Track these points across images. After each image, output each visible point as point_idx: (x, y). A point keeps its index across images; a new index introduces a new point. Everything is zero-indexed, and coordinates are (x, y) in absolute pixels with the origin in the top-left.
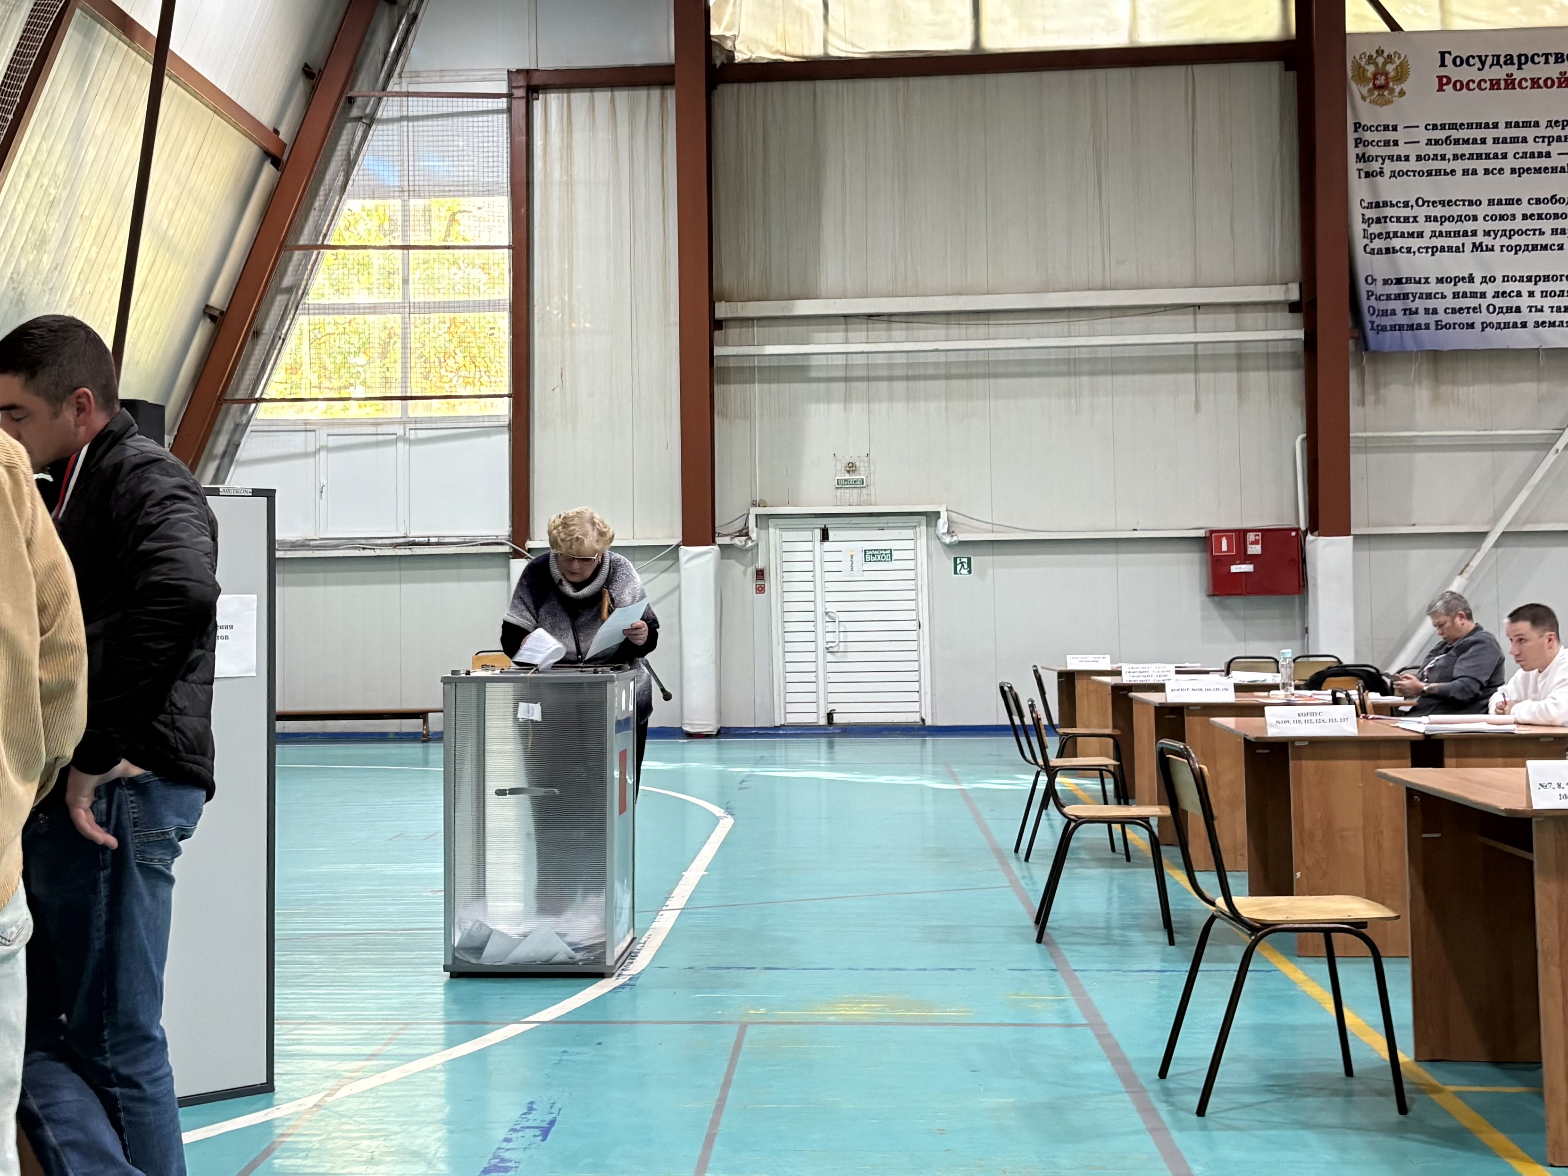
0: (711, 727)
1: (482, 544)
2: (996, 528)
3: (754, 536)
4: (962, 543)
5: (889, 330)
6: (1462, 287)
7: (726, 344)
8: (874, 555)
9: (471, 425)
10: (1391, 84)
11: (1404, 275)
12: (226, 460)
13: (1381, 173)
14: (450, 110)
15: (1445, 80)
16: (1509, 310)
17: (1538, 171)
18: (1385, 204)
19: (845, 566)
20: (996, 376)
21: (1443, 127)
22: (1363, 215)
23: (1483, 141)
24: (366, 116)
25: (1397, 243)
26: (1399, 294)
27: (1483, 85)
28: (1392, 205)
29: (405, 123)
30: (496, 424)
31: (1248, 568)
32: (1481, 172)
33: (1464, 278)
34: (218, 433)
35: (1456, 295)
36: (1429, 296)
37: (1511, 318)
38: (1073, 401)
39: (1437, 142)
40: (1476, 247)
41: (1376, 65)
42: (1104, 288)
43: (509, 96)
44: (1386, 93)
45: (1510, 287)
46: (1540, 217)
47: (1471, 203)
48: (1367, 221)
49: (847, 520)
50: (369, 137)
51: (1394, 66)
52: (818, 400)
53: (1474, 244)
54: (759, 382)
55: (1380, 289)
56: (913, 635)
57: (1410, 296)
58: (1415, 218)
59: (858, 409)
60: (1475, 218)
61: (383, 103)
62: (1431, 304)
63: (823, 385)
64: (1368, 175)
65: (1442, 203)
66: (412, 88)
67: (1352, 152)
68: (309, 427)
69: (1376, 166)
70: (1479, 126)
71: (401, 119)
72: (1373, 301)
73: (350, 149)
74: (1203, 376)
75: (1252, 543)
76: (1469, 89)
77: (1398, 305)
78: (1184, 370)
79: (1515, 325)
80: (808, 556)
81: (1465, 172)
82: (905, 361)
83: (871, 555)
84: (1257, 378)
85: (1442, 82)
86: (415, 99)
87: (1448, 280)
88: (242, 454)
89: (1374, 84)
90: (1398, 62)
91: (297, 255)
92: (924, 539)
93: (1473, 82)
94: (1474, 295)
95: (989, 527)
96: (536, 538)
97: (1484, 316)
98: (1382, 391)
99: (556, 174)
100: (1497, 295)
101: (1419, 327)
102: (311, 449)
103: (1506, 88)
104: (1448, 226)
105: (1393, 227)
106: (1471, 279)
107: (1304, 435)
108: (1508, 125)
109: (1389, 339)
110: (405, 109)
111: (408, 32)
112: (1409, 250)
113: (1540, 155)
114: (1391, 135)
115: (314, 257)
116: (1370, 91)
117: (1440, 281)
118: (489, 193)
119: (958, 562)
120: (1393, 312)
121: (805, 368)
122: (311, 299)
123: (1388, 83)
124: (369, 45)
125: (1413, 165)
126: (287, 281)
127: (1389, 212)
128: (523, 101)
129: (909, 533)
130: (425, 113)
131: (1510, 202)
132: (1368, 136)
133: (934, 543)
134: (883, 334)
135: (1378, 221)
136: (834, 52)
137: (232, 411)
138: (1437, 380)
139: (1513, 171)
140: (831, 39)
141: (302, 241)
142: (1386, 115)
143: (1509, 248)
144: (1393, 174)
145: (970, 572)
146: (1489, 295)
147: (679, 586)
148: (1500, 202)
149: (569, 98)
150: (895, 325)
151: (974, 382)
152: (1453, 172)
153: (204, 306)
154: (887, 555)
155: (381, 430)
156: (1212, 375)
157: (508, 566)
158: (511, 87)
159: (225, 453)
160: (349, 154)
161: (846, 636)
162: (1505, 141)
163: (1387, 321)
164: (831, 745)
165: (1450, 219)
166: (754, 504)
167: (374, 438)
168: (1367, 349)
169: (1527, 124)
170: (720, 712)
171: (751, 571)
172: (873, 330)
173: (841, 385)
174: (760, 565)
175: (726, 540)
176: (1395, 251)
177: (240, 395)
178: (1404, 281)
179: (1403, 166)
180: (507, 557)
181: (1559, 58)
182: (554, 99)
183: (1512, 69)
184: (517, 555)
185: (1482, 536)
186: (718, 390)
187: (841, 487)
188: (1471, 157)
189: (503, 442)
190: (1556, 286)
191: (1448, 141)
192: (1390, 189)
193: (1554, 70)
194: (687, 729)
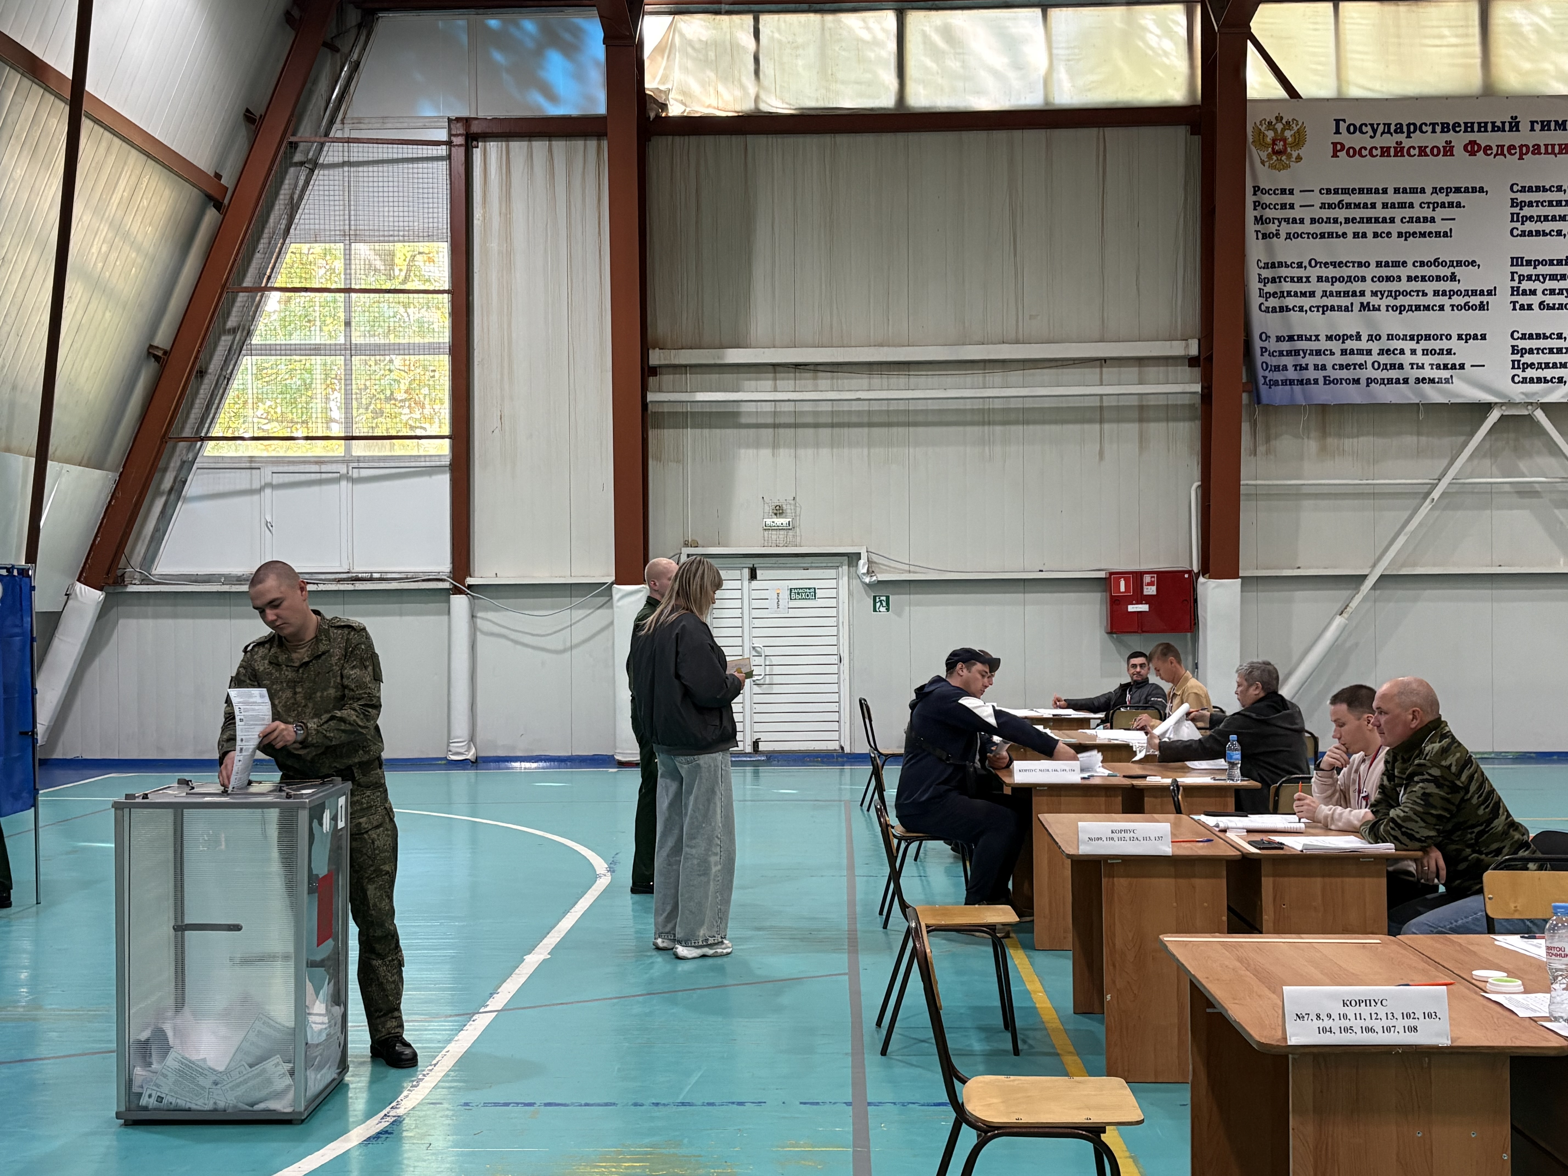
1: (424, 580)
2: (912, 568)
4: (880, 582)
5: (815, 378)
6: (1350, 344)
7: (660, 390)
8: (798, 594)
9: (413, 464)
10: (1289, 149)
11: (1297, 332)
12: (172, 497)
13: (1277, 235)
14: (390, 156)
15: (1339, 147)
16: (1393, 366)
17: (1423, 235)
18: (1280, 265)
19: (772, 603)
20: (916, 424)
21: (1336, 192)
22: (1259, 275)
23: (1373, 206)
24: (309, 161)
25: (1290, 302)
26: (1291, 351)
27: (1375, 152)
28: (1287, 266)
29: (346, 169)
30: (438, 464)
31: (1144, 608)
32: (1370, 235)
33: (1351, 336)
34: (165, 470)
35: (1344, 352)
36: (1318, 353)
37: (1394, 374)
38: (987, 449)
39: (1330, 206)
40: (1364, 307)
41: (1275, 130)
42: (1017, 342)
43: (449, 143)
44: (1284, 158)
45: (1394, 345)
46: (1423, 279)
47: (1360, 264)
49: (774, 560)
50: (312, 182)
51: (1293, 132)
52: (748, 446)
53: (1362, 304)
54: (691, 428)
55: (1273, 345)
56: (834, 669)
57: (1301, 353)
58: (1308, 278)
59: (784, 454)
60: (1363, 279)
61: (326, 149)
62: (1320, 360)
63: (752, 431)
64: (1265, 236)
65: (1334, 264)
66: (355, 134)
67: (1250, 214)
68: (254, 465)
69: (1272, 228)
70: (1369, 191)
71: (343, 164)
72: (1266, 358)
73: (293, 193)
74: (1107, 426)
75: (1149, 584)
76: (1361, 155)
77: (1288, 361)
78: (1091, 421)
79: (1398, 381)
80: (738, 594)
81: (1356, 235)
82: (830, 409)
83: (796, 593)
84: (1157, 430)
85: (1337, 149)
86: (355, 145)
87: (1338, 337)
88: (189, 490)
89: (1273, 149)
90: (1296, 129)
91: (242, 297)
92: (846, 578)
93: (1365, 149)
94: (1360, 352)
95: (907, 567)
96: (476, 575)
97: (1371, 373)
98: (1273, 443)
99: (496, 221)
100: (1381, 352)
101: (1308, 382)
102: (256, 485)
103: (1396, 155)
104: (1339, 287)
105: (1287, 286)
106: (1358, 337)
107: (1200, 483)
108: (1397, 191)
109: (1279, 395)
110: (346, 154)
111: (350, 79)
112: (1301, 309)
113: (1425, 220)
114: (1287, 199)
115: (258, 298)
116: (1269, 157)
117: (1329, 338)
118: (429, 239)
119: (878, 600)
120: (1285, 368)
121: (734, 415)
122: (256, 340)
123: (1286, 149)
124: (311, 92)
125: (1308, 227)
126: (231, 323)
127: (1284, 272)
128: (463, 149)
129: (832, 573)
130: (366, 159)
131: (1396, 264)
132: (1267, 199)
133: (855, 582)
134: (810, 383)
135: (1274, 280)
136: (765, 108)
137: (178, 450)
138: (1324, 433)
139: (1400, 235)
140: (763, 95)
141: (248, 283)
142: (1283, 179)
143: (1394, 308)
144: (1289, 236)
145: (888, 610)
146: (1375, 352)
147: (612, 623)
148: (1387, 264)
149: (508, 147)
150: (820, 374)
151: (894, 430)
152: (1344, 235)
153: (147, 346)
154: (810, 594)
155: (324, 468)
156: (1114, 426)
157: (448, 601)
158: (450, 135)
159: (171, 489)
160: (292, 198)
161: (772, 670)
162: (1393, 206)
163: (1279, 376)
164: (756, 774)
165: (1341, 279)
166: (686, 545)
167: (318, 476)
168: (1259, 402)
169: (1414, 191)
172: (800, 379)
173: (771, 430)
176: (1288, 310)
177: (187, 432)
178: (1296, 338)
179: (1298, 228)
180: (447, 593)
181: (1445, 128)
182: (493, 148)
183: (1401, 137)
184: (457, 591)
185: (1365, 577)
186: (651, 433)
187: (767, 529)
188: (1362, 220)
189: (445, 481)
190: (1437, 345)
191: (1340, 205)
192: (1285, 250)
193: (1440, 139)
194: (618, 757)
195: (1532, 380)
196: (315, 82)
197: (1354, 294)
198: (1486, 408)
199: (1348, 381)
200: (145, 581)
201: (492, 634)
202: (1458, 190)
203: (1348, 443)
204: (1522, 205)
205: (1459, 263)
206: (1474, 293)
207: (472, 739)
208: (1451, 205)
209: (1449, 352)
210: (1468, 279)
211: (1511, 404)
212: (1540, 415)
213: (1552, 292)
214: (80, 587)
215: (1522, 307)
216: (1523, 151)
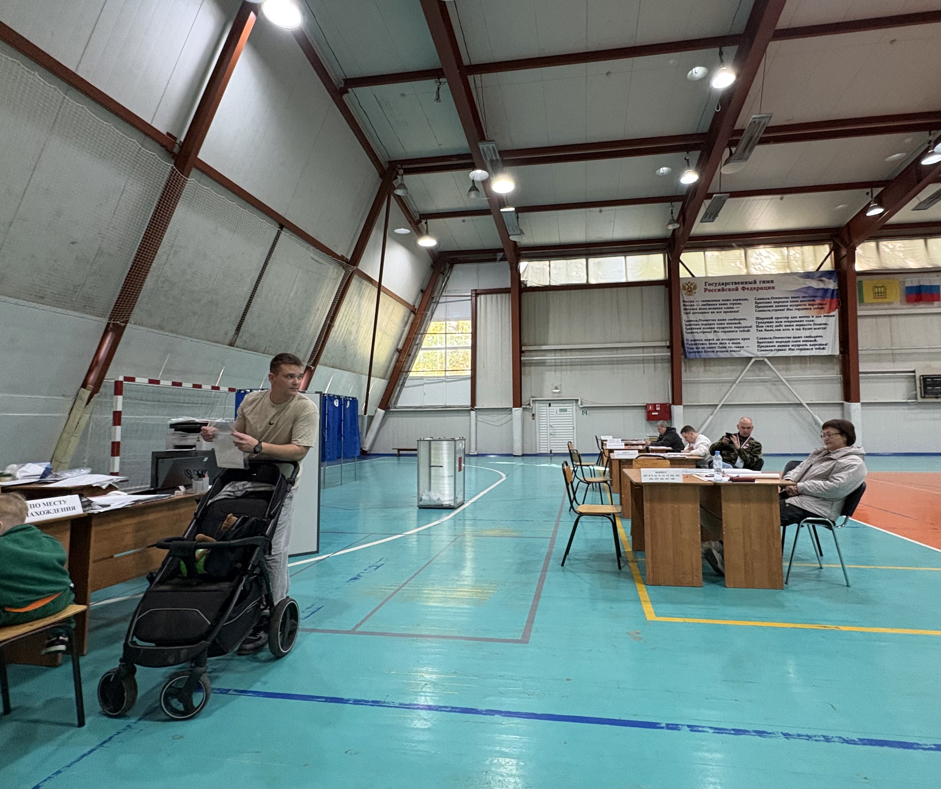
0: (520, 454)
1: (464, 407)
2: (593, 403)
3: (532, 405)
4: (584, 407)
5: (566, 353)
6: (711, 342)
7: (525, 356)
9: (462, 377)
10: (692, 290)
11: (696, 338)
12: (402, 387)
13: (690, 313)
14: (457, 300)
16: (724, 347)
17: (731, 312)
18: (691, 321)
19: (555, 413)
21: (706, 301)
23: (716, 305)
24: (436, 302)
25: (694, 331)
26: (695, 344)
27: (716, 290)
28: (693, 321)
29: (446, 303)
30: (468, 377)
31: (656, 413)
32: (716, 312)
33: (711, 339)
34: (400, 379)
35: (710, 344)
36: (702, 344)
37: (724, 349)
38: (612, 371)
39: (704, 305)
40: (715, 332)
41: (688, 285)
43: (471, 296)
44: (691, 293)
45: (723, 342)
46: (731, 324)
47: (713, 320)
48: (686, 325)
49: (555, 401)
50: (437, 307)
51: (693, 286)
52: (548, 371)
54: (533, 367)
55: (689, 342)
56: (572, 430)
57: (698, 344)
58: (699, 324)
59: (558, 373)
60: (714, 324)
61: (441, 298)
62: (703, 346)
63: (549, 367)
64: (687, 313)
65: (706, 320)
66: (449, 294)
67: (682, 308)
68: (420, 378)
69: (688, 311)
70: (715, 301)
72: (688, 346)
73: (432, 310)
74: (645, 365)
75: (658, 407)
76: (712, 291)
77: (694, 347)
78: (640, 363)
79: (725, 351)
80: (545, 410)
81: (712, 312)
82: (570, 361)
83: (561, 410)
84: (659, 365)
85: (706, 290)
86: (449, 297)
87: (708, 340)
88: (406, 385)
89: (688, 290)
91: (420, 336)
92: (575, 406)
93: (714, 290)
94: (714, 344)
95: (591, 403)
96: (477, 406)
97: (717, 349)
98: (690, 368)
99: (483, 316)
100: (720, 344)
101: (700, 352)
102: (422, 383)
103: (722, 291)
104: (707, 326)
105: (693, 327)
106: (713, 340)
107: (671, 380)
108: (723, 300)
109: (692, 356)
110: (447, 299)
111: (446, 282)
112: (697, 332)
113: (731, 308)
114: (692, 303)
115: (423, 336)
116: (687, 292)
117: (705, 340)
118: (467, 320)
119: (583, 412)
120: (693, 348)
121: (545, 363)
122: (423, 347)
124: (438, 284)
125: (698, 311)
126: (417, 342)
127: (692, 323)
128: (475, 297)
129: (571, 405)
130: (450, 301)
131: (723, 320)
132: (687, 304)
133: (577, 407)
134: (564, 354)
135: (689, 325)
136: (552, 284)
137: (403, 375)
138: (705, 366)
140: (551, 281)
141: (421, 332)
142: (691, 298)
143: (723, 332)
144: (693, 313)
145: (586, 414)
146: (718, 343)
147: (513, 418)
148: (721, 320)
149: (486, 297)
151: (587, 366)
152: (709, 312)
153: (396, 348)
154: (565, 410)
155: (440, 378)
156: (647, 364)
157: (470, 413)
158: (472, 294)
159: (401, 385)
161: (555, 431)
162: (722, 304)
163: (691, 351)
164: (551, 459)
165: (708, 324)
166: (532, 397)
167: (439, 381)
168: (686, 358)
169: (727, 300)
170: (523, 450)
171: (531, 414)
172: (562, 353)
173: (554, 367)
174: (534, 412)
175: (524, 407)
176: (694, 333)
177: (406, 370)
178: (696, 340)
179: (695, 311)
180: (470, 410)
181: (736, 283)
182: (483, 297)
183: (723, 286)
184: (472, 410)
185: (717, 405)
186: (523, 368)
187: (554, 393)
188: (713, 309)
189: (469, 381)
190: (735, 341)
191: (707, 305)
192: (692, 317)
193: (734, 286)
194: (514, 454)
195: (763, 351)
196: (439, 282)
197: (712, 328)
198: (750, 358)
199: (711, 352)
200: (395, 408)
201: (481, 421)
202: (740, 300)
203: (712, 369)
204: (758, 303)
205: (741, 319)
206: (746, 327)
207: (476, 449)
208: (738, 304)
209: (739, 343)
210: (744, 323)
211: (758, 357)
212: (766, 360)
213: (768, 326)
214: (379, 410)
215: (760, 331)
216: (758, 289)
